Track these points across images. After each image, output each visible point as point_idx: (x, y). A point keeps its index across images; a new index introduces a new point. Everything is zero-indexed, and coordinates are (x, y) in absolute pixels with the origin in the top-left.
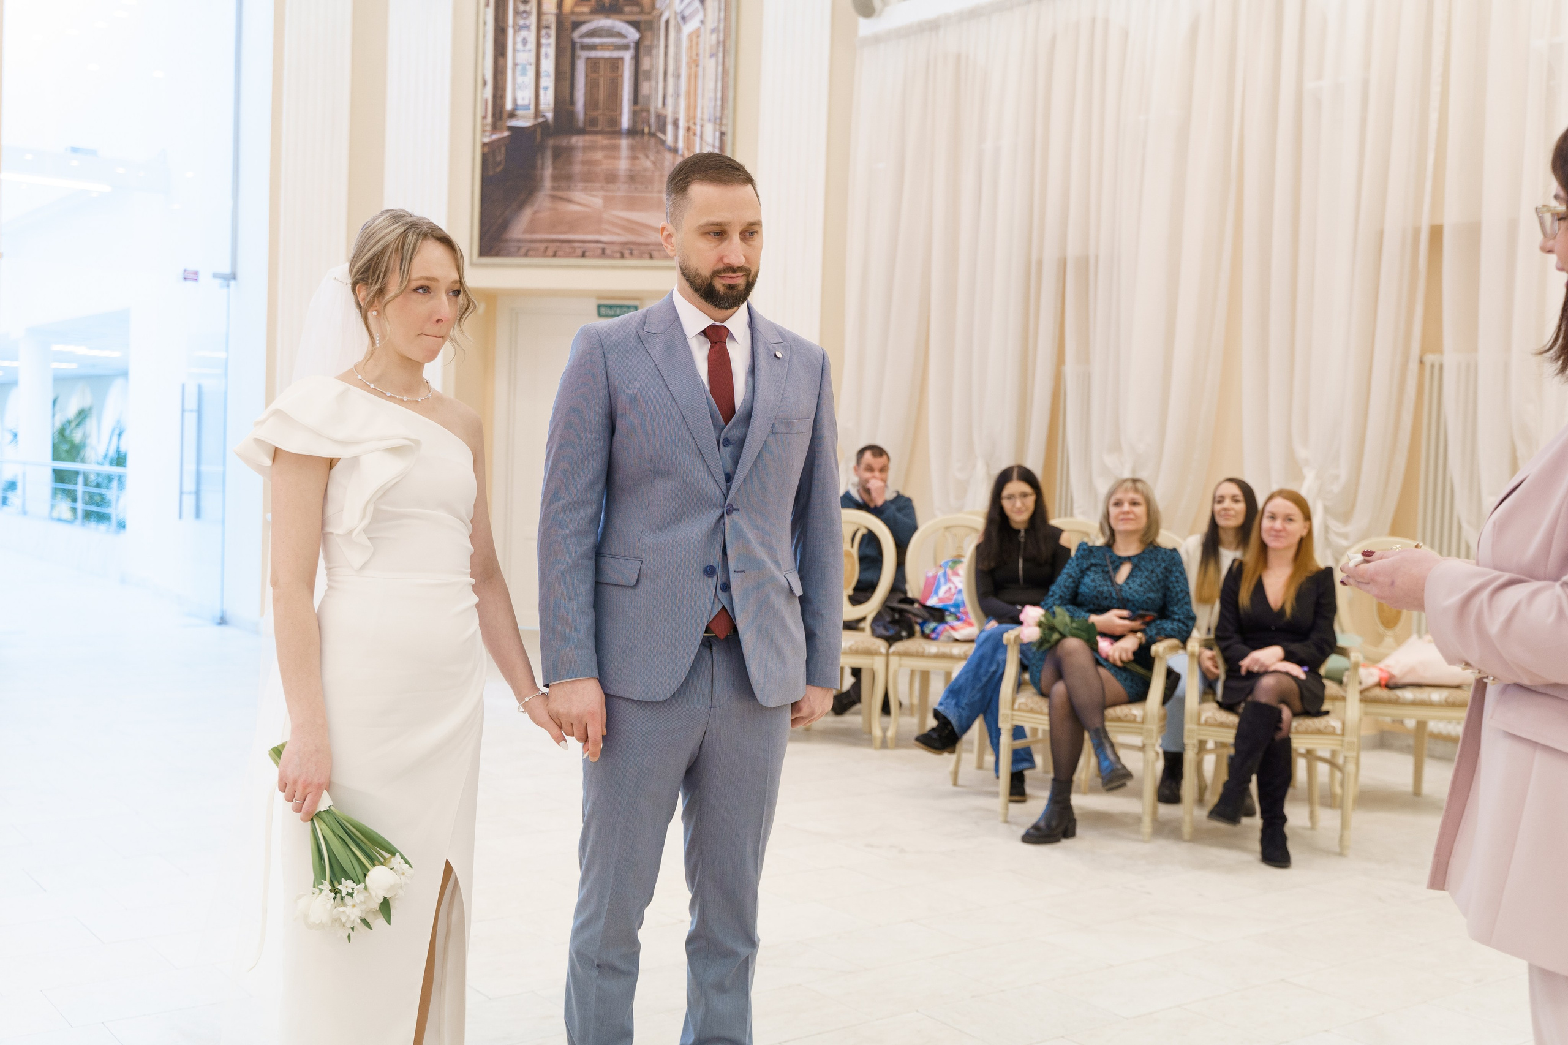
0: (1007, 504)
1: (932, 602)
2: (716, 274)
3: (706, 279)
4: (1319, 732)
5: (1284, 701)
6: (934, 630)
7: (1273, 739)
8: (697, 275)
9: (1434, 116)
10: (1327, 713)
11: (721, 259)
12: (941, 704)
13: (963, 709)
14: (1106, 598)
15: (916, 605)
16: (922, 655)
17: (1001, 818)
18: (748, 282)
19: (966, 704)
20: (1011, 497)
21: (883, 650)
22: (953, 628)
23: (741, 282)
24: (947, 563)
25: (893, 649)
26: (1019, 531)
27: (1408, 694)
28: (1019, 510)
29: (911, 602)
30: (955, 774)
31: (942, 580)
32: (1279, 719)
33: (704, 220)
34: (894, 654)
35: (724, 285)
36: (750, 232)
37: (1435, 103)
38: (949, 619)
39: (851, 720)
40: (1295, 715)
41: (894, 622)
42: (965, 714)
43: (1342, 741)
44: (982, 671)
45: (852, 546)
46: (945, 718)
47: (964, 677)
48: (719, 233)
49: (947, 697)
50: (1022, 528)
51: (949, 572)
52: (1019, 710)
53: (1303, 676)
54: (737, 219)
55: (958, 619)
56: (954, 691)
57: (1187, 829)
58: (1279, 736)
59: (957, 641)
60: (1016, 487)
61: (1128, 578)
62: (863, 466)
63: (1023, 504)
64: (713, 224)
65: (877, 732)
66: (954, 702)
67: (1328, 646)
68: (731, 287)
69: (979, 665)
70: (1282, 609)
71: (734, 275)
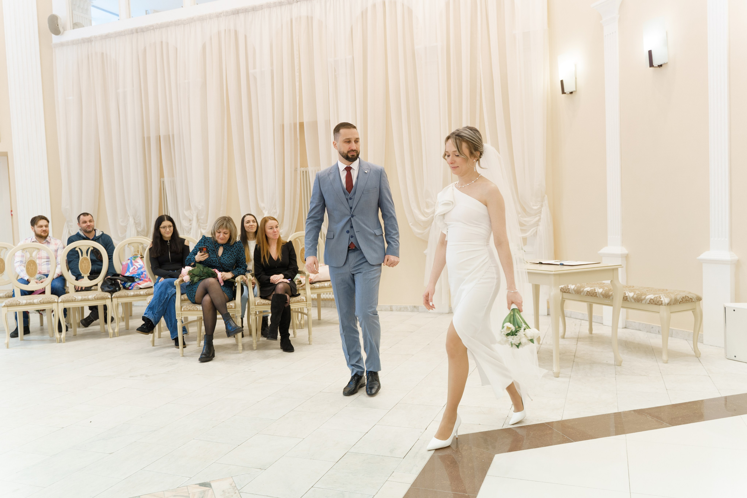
0: (162, 230)
1: (127, 274)
2: (348, 152)
3: (346, 154)
4: (298, 302)
5: (286, 293)
6: (130, 286)
7: (285, 307)
8: (344, 153)
9: (297, 84)
10: (299, 294)
11: (350, 148)
12: (145, 314)
13: (156, 314)
14: (214, 262)
15: (120, 276)
16: (127, 296)
17: (181, 355)
18: (357, 154)
19: (157, 312)
20: (164, 227)
21: (110, 297)
22: (138, 284)
23: (355, 154)
24: (131, 258)
25: (114, 295)
26: (167, 241)
27: (317, 285)
28: (167, 233)
29: (118, 275)
30: (153, 341)
31: (130, 265)
32: (286, 299)
33: (344, 138)
34: (114, 297)
35: (351, 155)
36: (357, 141)
37: (297, 79)
38: (136, 280)
39: (92, 328)
40: (290, 297)
41: (112, 284)
42: (156, 316)
43: (307, 303)
44: (162, 298)
45: (87, 256)
46: (148, 319)
47: (155, 301)
48: (349, 141)
49: (148, 311)
50: (168, 240)
51: (133, 261)
52: (184, 311)
53: (289, 282)
54: (353, 137)
55: (141, 280)
56: (151, 308)
57: (255, 346)
58: (286, 305)
59: (141, 288)
60: (166, 223)
61: (223, 254)
62: (81, 222)
63: (170, 230)
64: (347, 139)
65: (111, 331)
66: (151, 312)
67: (296, 271)
68: (353, 156)
69: (160, 296)
70: (278, 259)
71: (353, 152)
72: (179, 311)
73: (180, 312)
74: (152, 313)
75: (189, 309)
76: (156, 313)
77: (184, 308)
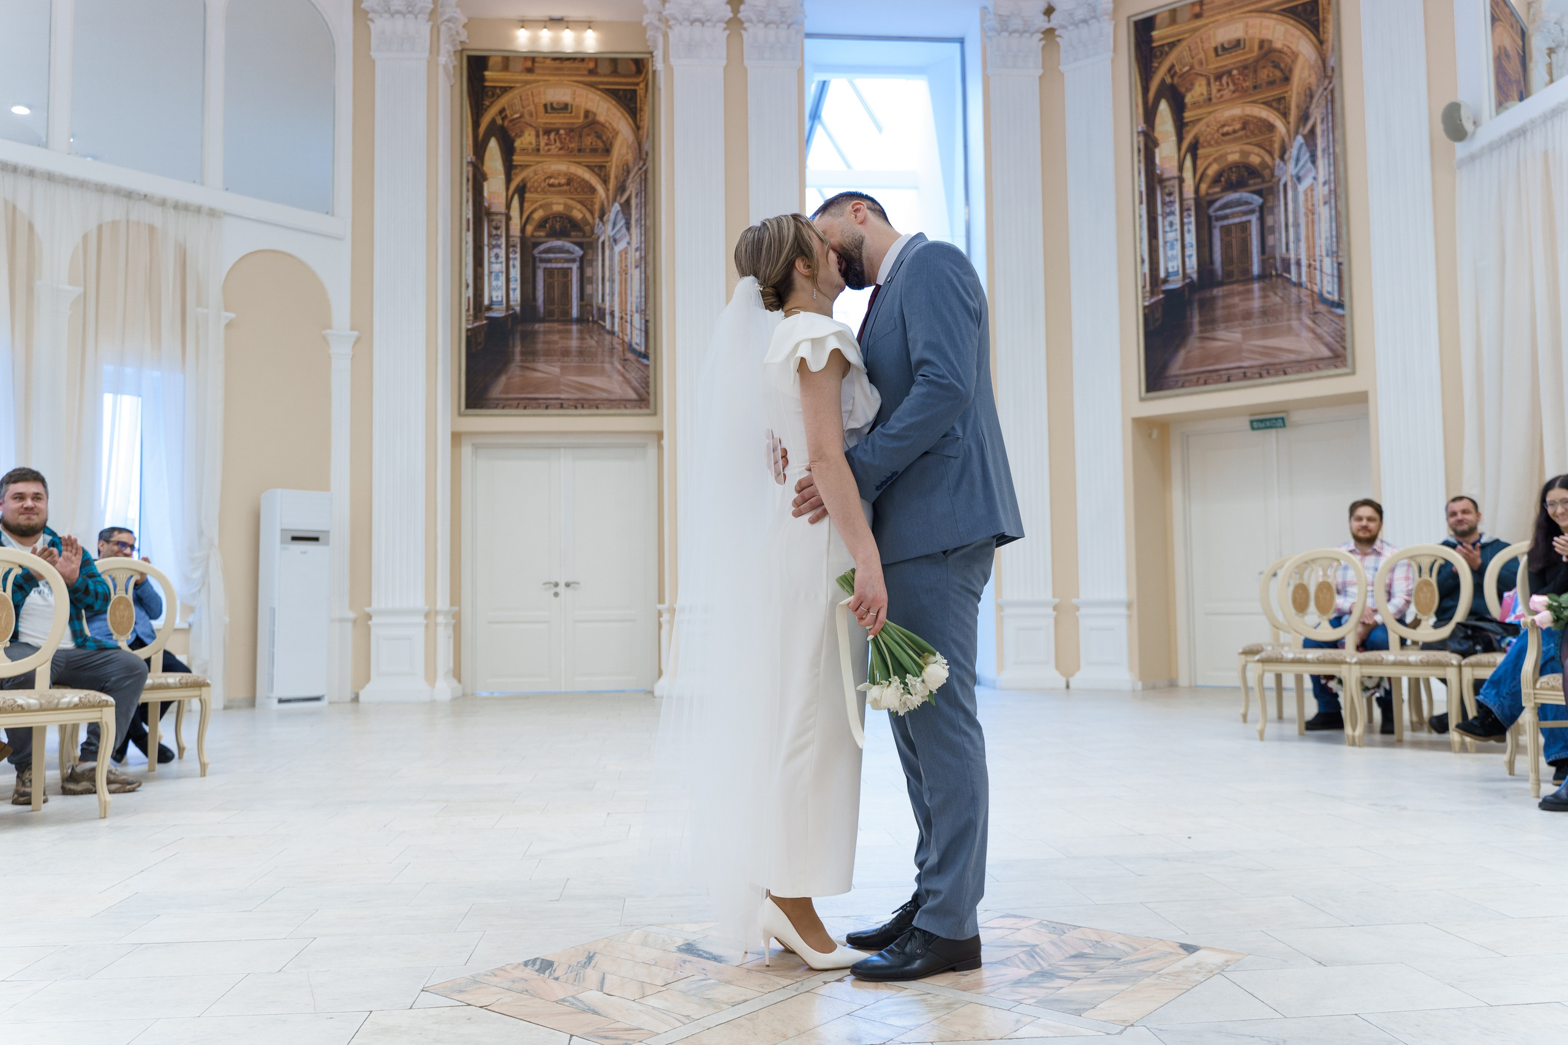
72: (1529, 687)
73: (1532, 691)
74: (1497, 694)
75: (1551, 684)
76: (1504, 695)
77: (1542, 683)
